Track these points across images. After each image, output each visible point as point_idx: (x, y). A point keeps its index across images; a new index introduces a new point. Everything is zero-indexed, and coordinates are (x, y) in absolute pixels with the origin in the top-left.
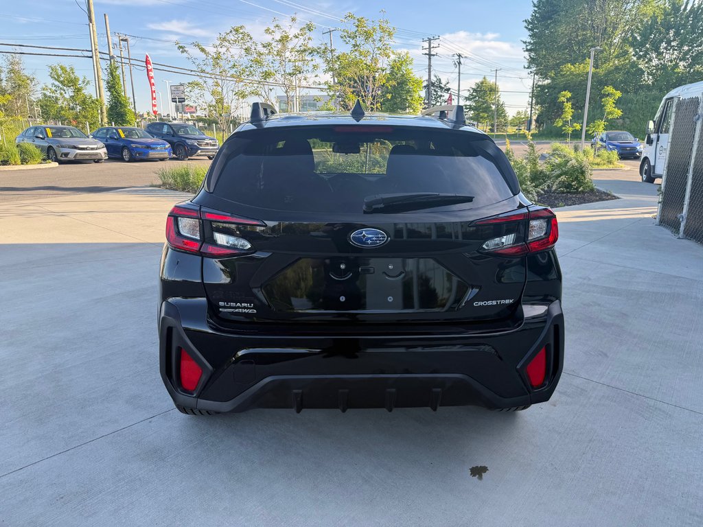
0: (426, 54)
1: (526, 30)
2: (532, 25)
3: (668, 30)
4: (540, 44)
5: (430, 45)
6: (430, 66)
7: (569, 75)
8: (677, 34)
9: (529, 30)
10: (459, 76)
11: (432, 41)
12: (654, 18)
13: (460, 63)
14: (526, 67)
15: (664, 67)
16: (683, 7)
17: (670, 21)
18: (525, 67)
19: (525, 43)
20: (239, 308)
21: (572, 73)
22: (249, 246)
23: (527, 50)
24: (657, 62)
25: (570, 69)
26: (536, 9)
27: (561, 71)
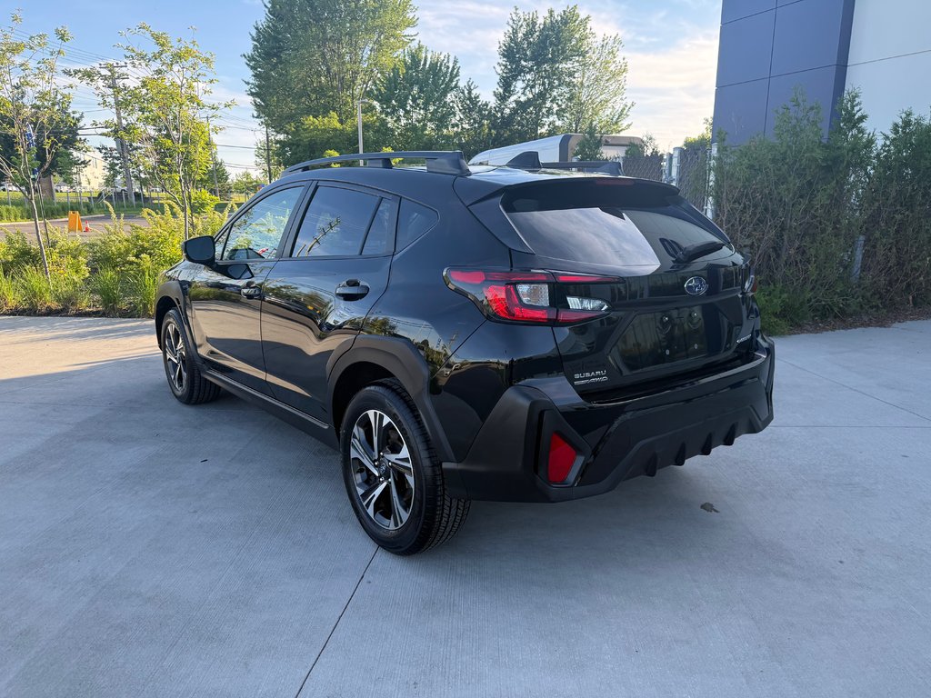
1: (249, 69)
2: (253, 61)
3: (412, 85)
4: (268, 87)
7: (313, 130)
8: (421, 90)
9: (252, 68)
12: (395, 70)
14: (256, 115)
15: (414, 128)
16: (422, 63)
17: (412, 74)
18: (253, 117)
19: (248, 83)
20: (593, 377)
21: (316, 128)
23: (252, 94)
24: (405, 122)
25: (314, 123)
26: (256, 43)
27: (303, 124)
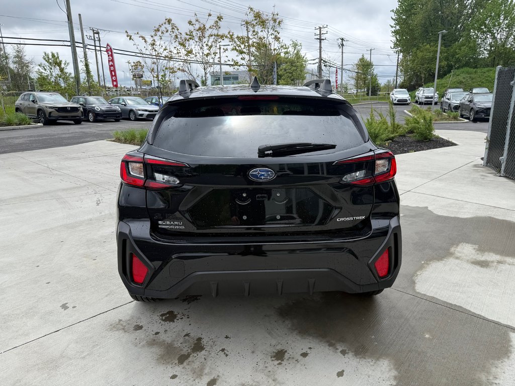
0: (317, 39)
5: (320, 32)
6: (320, 47)
10: (342, 54)
11: (322, 29)
13: (343, 45)
22: (178, 182)
